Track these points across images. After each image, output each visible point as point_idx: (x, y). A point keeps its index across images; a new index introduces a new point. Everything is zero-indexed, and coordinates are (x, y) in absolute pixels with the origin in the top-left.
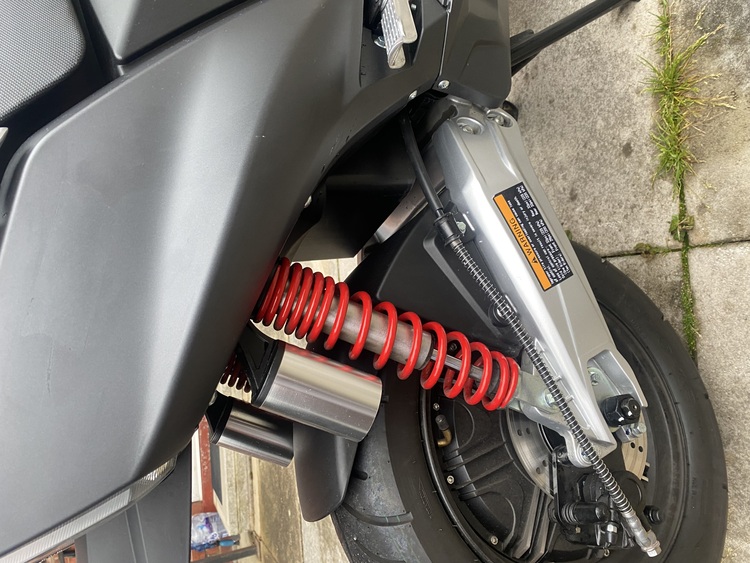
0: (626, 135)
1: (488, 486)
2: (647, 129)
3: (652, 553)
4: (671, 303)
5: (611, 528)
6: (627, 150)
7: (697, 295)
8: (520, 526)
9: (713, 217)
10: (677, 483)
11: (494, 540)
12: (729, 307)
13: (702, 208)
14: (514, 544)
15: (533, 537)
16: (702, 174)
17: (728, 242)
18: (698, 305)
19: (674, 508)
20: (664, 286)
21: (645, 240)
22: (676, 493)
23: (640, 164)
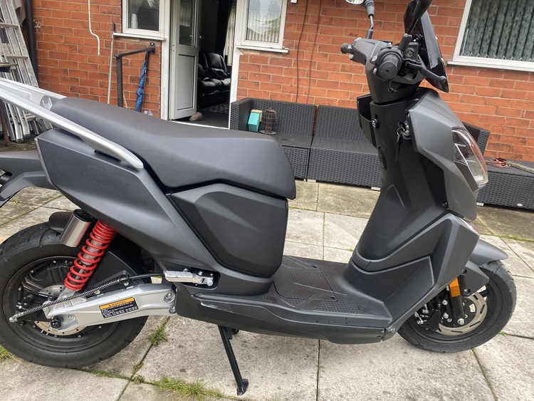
0: (189, 372)
1: (49, 273)
2: (185, 379)
3: (10, 319)
4: (113, 369)
5: (20, 307)
6: (183, 370)
7: (111, 379)
8: (34, 281)
9: (135, 391)
10: (38, 343)
11: (32, 272)
12: (100, 387)
13: (141, 388)
14: (30, 278)
15: (30, 284)
16: (153, 392)
17: (123, 392)
18: (107, 378)
19: (29, 338)
20: (121, 369)
21: (143, 367)
22: (34, 342)
23: (174, 373)
